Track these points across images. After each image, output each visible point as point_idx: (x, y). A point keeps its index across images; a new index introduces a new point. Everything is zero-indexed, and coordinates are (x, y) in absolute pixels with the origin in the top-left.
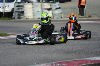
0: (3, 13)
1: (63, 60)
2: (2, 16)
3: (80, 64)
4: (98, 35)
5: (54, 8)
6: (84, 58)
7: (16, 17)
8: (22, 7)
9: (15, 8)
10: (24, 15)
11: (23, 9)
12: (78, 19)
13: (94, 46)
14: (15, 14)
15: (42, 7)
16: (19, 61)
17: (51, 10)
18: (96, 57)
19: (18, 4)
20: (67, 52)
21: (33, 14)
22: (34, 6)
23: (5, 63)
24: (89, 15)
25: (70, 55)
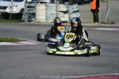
0: (11, 14)
1: (90, 75)
2: (10, 18)
5: (71, 11)
6: (115, 72)
7: (26, 20)
8: (34, 8)
9: (25, 9)
10: (35, 18)
11: (35, 10)
12: (100, 26)
14: (25, 16)
15: (57, 9)
16: (40, 73)
17: (68, 13)
19: (29, 4)
20: (93, 65)
21: (46, 17)
22: (47, 7)
23: (24, 75)
24: (112, 21)
25: (97, 69)
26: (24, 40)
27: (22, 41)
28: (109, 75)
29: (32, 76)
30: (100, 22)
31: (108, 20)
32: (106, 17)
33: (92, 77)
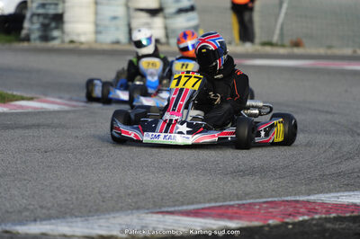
1: (225, 200)
3: (290, 215)
4: (331, 113)
7: (35, 35)
9: (32, 2)
10: (62, 29)
11: (60, 7)
13: (325, 152)
14: (32, 23)
15: (127, 1)
16: (74, 197)
17: (161, 14)
18: (339, 194)
20: (234, 172)
21: (97, 25)
23: (25, 201)
24: (294, 39)
25: (247, 182)
26: (29, 95)
27: (23, 99)
28: (283, 201)
29: (49, 205)
30: (257, 40)
31: (282, 35)
32: (275, 25)
33: (232, 206)
